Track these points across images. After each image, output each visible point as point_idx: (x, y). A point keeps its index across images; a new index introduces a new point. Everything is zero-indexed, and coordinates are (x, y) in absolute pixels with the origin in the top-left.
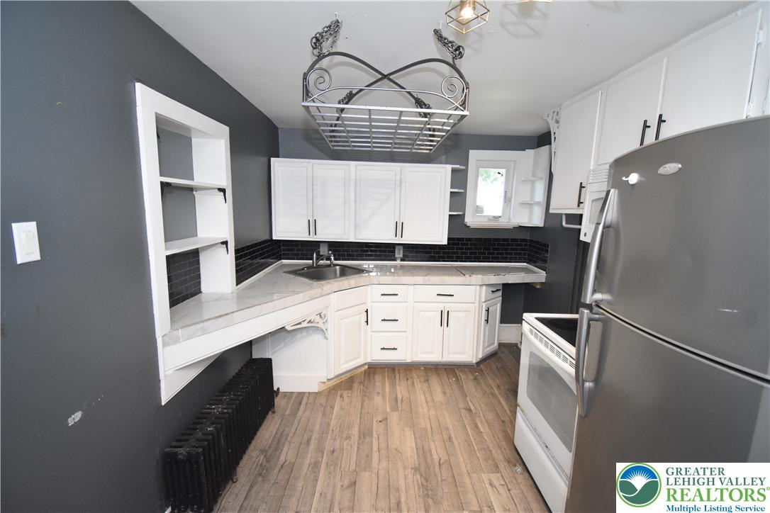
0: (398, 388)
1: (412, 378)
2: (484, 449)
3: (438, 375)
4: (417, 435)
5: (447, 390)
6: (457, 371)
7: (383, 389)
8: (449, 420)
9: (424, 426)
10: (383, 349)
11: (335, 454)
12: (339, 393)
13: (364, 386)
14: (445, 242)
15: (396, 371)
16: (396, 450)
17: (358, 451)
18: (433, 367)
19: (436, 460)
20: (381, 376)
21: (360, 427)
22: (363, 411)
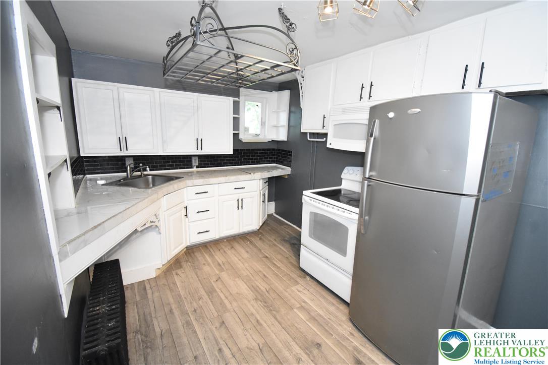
0: (216, 257)
1: (222, 248)
2: (285, 275)
3: (238, 242)
4: (245, 280)
5: (248, 250)
6: (248, 237)
7: (206, 261)
8: (258, 266)
9: (246, 274)
10: (199, 233)
11: (197, 311)
12: (174, 273)
13: (190, 262)
14: (231, 152)
15: (209, 247)
16: (237, 293)
17: (212, 303)
18: (232, 238)
19: (265, 290)
20: (199, 253)
21: (204, 289)
22: (200, 279)
